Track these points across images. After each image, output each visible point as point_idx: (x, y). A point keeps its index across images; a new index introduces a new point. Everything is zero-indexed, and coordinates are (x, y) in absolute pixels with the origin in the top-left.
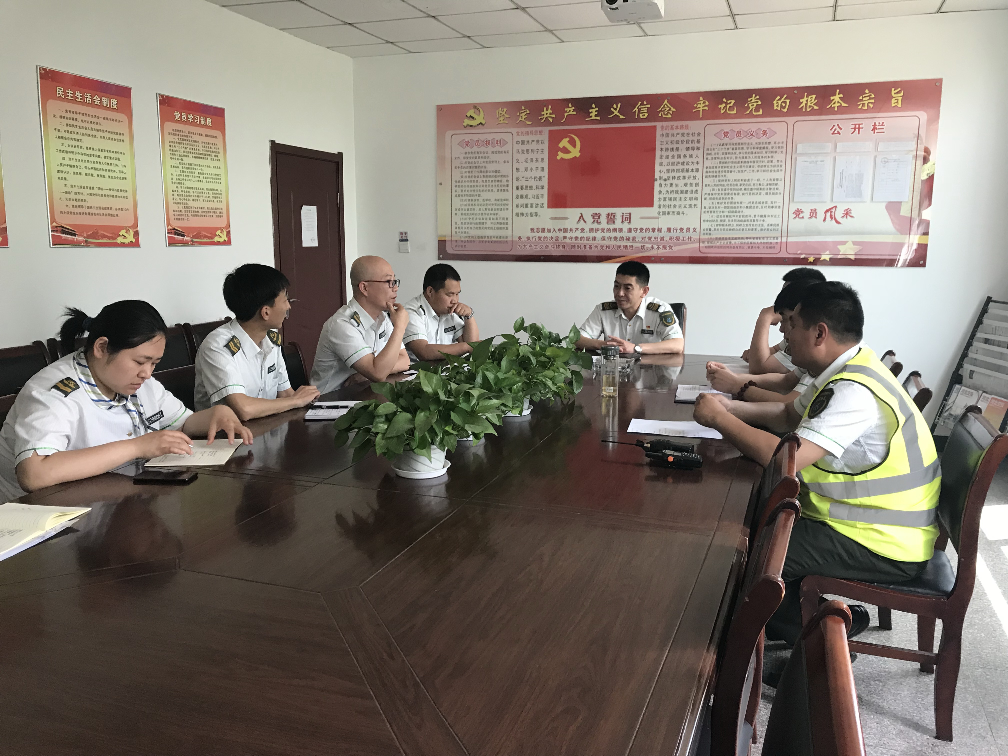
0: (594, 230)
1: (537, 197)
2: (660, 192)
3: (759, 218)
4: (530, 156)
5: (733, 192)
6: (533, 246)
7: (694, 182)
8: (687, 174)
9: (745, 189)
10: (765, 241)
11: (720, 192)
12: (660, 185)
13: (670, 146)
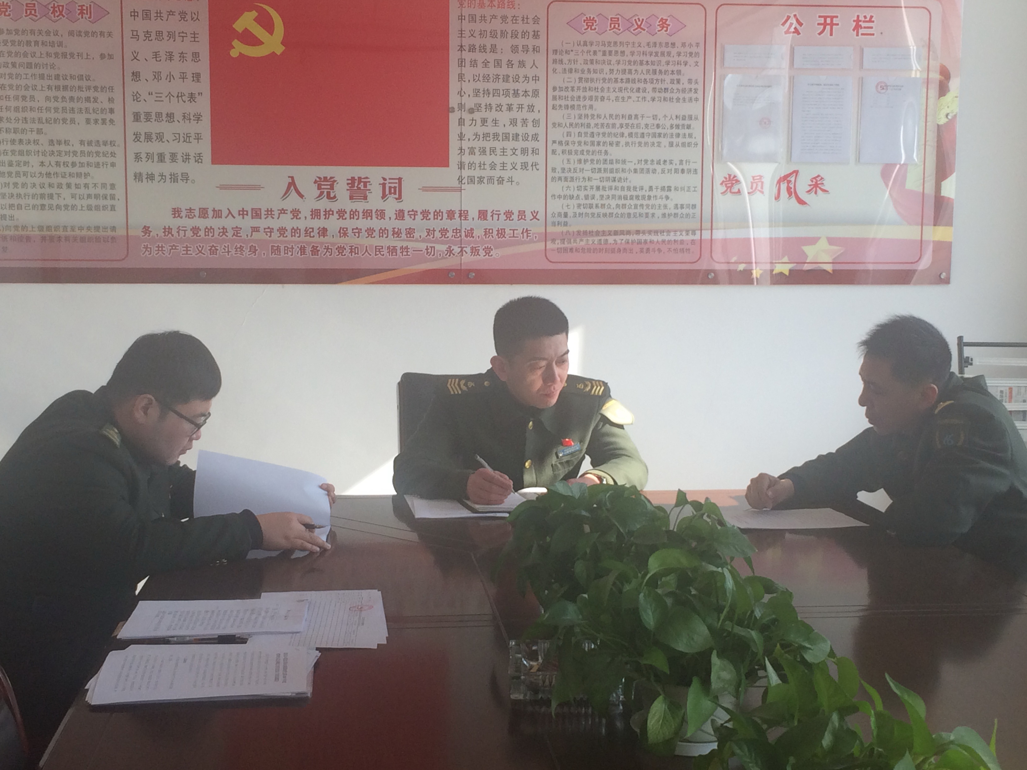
0: (322, 213)
1: (187, 138)
2: (461, 137)
3: (659, 193)
4: (164, 46)
5: (608, 140)
6: (181, 248)
7: (530, 117)
8: (515, 101)
9: (630, 135)
10: (672, 237)
11: (583, 139)
12: (461, 122)
13: (478, 42)
